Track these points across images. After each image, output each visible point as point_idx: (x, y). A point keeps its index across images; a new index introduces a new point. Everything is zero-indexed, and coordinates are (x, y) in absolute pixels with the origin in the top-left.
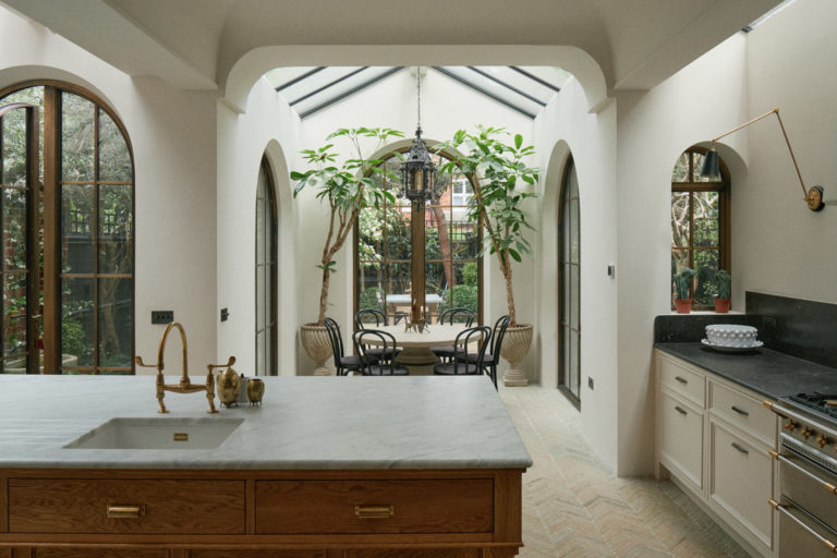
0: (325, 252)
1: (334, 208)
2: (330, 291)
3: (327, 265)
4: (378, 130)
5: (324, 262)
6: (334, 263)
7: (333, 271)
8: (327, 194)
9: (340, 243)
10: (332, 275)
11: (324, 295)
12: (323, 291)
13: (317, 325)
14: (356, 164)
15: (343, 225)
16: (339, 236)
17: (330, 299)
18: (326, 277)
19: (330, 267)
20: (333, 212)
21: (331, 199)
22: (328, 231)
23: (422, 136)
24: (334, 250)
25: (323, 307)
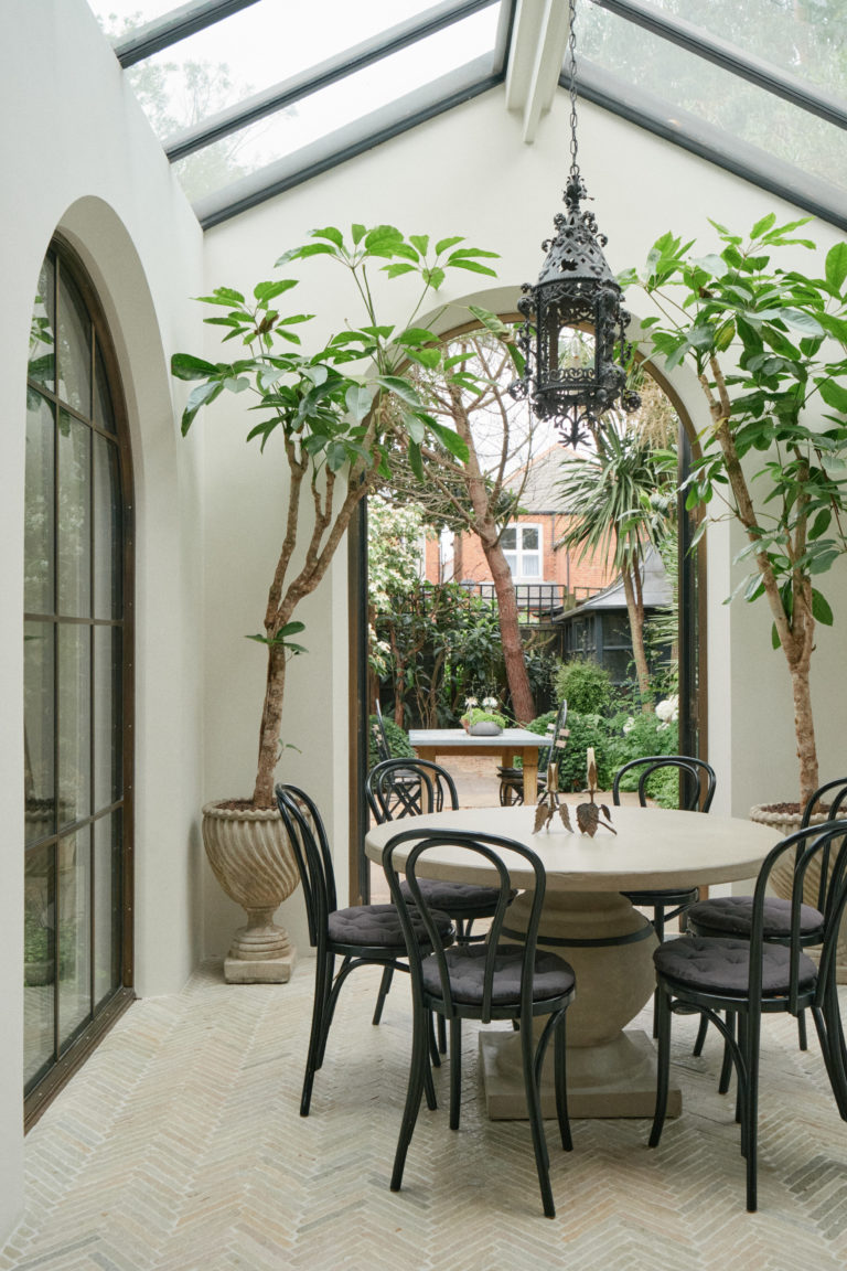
0: (274, 596)
1: (298, 469)
2: (286, 707)
3: (279, 633)
4: (421, 242)
5: (269, 625)
6: (298, 627)
7: (297, 649)
8: (279, 429)
9: (315, 570)
10: (292, 662)
11: (271, 719)
12: (268, 707)
13: (250, 804)
14: (359, 346)
15: (323, 522)
16: (313, 551)
17: (285, 728)
18: (275, 668)
19: (287, 639)
20: (297, 479)
21: (289, 445)
22: (284, 535)
23: (584, 206)
24: (298, 592)
25: (267, 753)
